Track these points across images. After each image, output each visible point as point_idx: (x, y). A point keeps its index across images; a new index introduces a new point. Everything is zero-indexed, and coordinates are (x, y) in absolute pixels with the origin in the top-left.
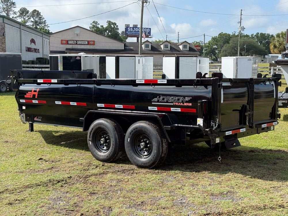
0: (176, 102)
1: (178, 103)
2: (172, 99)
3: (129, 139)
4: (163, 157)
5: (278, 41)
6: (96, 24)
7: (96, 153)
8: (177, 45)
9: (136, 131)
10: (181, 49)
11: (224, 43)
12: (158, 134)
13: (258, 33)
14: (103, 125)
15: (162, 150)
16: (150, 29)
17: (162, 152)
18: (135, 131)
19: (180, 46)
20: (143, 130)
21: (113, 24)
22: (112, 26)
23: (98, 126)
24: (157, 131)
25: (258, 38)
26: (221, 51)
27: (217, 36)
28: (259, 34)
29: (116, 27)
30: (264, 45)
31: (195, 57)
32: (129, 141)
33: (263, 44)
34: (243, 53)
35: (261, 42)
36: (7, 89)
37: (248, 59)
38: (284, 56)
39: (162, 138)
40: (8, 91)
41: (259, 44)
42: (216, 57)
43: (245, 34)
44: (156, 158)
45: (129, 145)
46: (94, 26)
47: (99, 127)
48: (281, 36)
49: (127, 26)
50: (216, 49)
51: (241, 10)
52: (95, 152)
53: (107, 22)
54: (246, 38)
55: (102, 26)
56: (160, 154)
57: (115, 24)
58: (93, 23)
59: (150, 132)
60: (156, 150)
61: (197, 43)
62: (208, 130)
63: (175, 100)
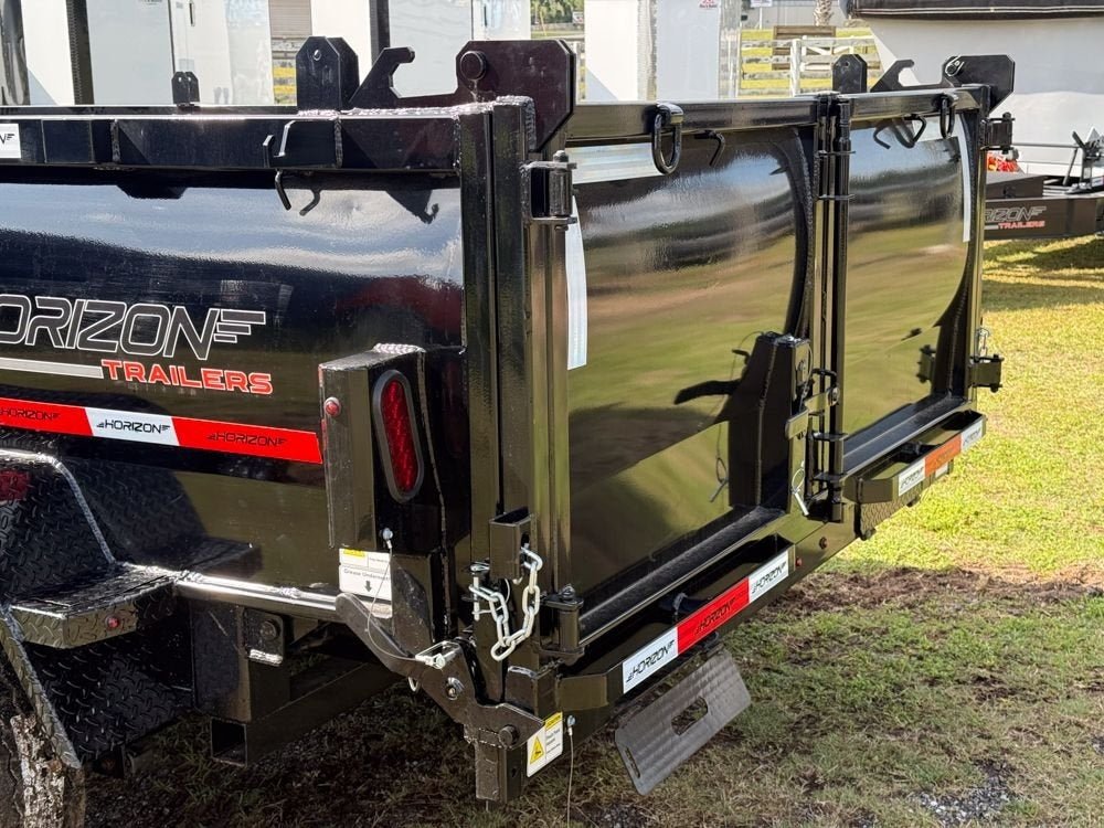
0: (120, 356)
1: (148, 362)
2: (88, 320)
42: (563, 5)
62: (440, 661)
63: (115, 333)
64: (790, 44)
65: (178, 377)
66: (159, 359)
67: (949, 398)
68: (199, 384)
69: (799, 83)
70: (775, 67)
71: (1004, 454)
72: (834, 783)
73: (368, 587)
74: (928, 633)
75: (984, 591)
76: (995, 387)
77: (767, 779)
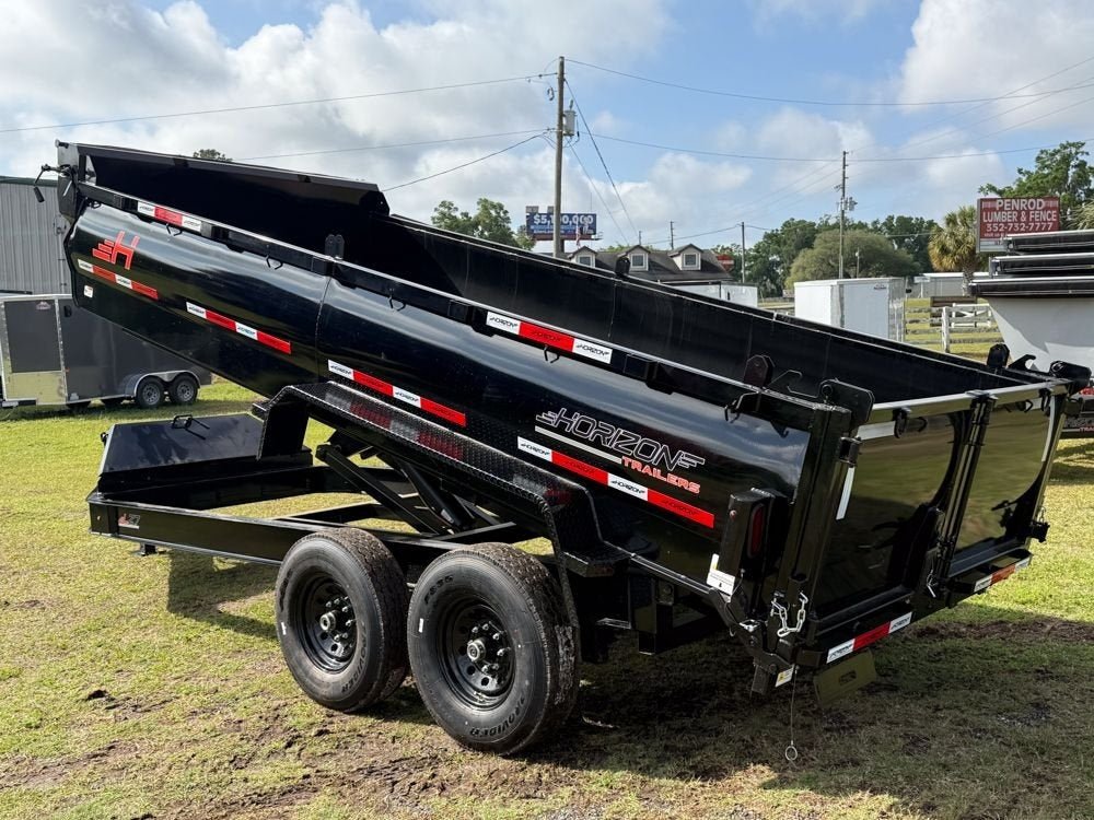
0: (632, 457)
1: (644, 464)
2: (622, 438)
3: (422, 621)
4: (560, 705)
5: (952, 234)
6: (450, 209)
7: (307, 673)
8: (667, 257)
9: (448, 592)
10: (680, 266)
11: (799, 249)
12: (534, 608)
13: (893, 218)
14: (326, 560)
15: (555, 677)
16: (594, 216)
17: (556, 688)
18: (444, 588)
19: (675, 259)
20: (476, 589)
21: (494, 207)
22: (493, 213)
23: (308, 564)
24: (532, 594)
25: (892, 230)
26: (792, 270)
27: (780, 228)
28: (895, 220)
29: (502, 215)
30: (910, 249)
31: (713, 283)
32: (421, 630)
33: (907, 246)
34: (852, 271)
35: (900, 242)
36: (163, 397)
37: (875, 285)
38: (999, 269)
39: (554, 625)
40: (166, 404)
41: (896, 246)
42: (777, 285)
43: (856, 222)
44: (531, 712)
45: (424, 647)
46: (443, 214)
47: (312, 568)
48: (958, 220)
49: (530, 210)
50: (778, 264)
51: (845, 153)
52: (300, 665)
53: (478, 203)
54: (857, 231)
55: (466, 215)
56: (545, 696)
57: (501, 207)
58: (441, 206)
59: (501, 598)
60: (529, 679)
61: (723, 249)
62: (751, 628)
63: (632, 447)
64: (941, 310)
65: (657, 474)
66: (650, 464)
67: (1014, 541)
68: (664, 479)
69: (948, 336)
70: (933, 325)
71: (1073, 566)
72: (949, 708)
73: (720, 585)
74: (1012, 651)
75: (1049, 633)
76: (1042, 539)
77: (912, 705)
